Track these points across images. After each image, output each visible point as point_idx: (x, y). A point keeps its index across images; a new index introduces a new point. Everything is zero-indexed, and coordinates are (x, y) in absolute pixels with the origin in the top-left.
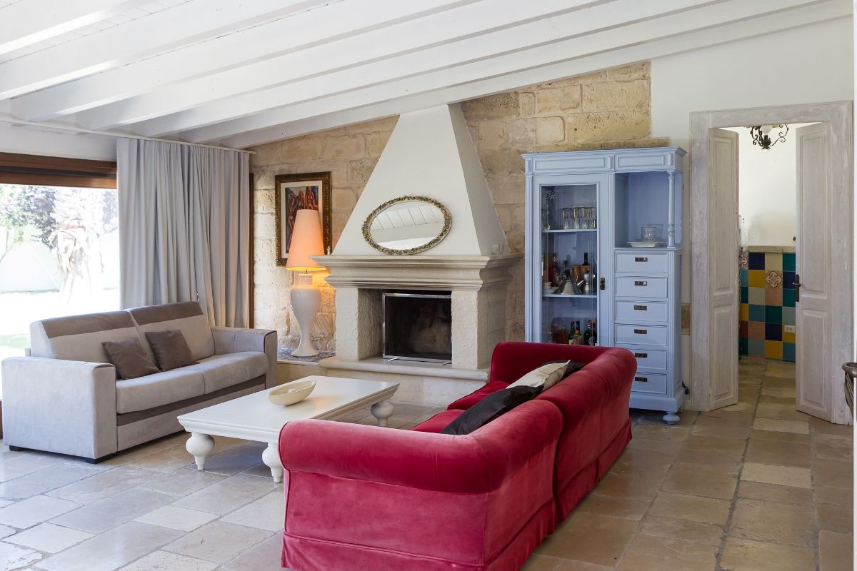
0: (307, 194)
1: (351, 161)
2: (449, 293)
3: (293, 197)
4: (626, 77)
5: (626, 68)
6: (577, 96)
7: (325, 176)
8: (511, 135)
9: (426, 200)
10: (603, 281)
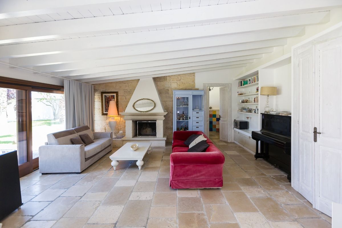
0: (111, 97)
1: (124, 89)
2: (156, 121)
3: (107, 97)
4: (190, 75)
5: (191, 74)
6: (180, 78)
7: (117, 93)
8: (165, 86)
9: (149, 99)
10: (190, 117)
